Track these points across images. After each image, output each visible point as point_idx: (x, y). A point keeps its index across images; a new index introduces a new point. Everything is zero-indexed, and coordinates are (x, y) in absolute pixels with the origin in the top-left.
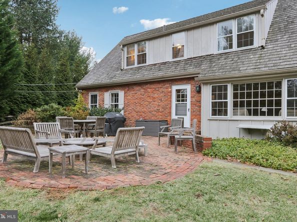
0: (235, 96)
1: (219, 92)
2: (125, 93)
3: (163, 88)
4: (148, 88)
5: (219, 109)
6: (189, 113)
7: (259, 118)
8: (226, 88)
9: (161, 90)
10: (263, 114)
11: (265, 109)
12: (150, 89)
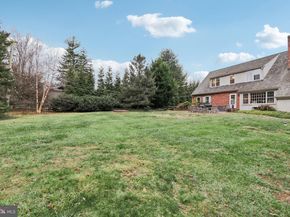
0: (251, 97)
2: (211, 97)
5: (246, 102)
8: (248, 94)
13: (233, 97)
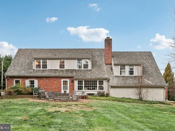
0: (85, 84)
1: (80, 82)
2: (38, 81)
3: (58, 80)
4: (51, 79)
5: (80, 88)
6: (68, 89)
7: (90, 90)
8: (82, 82)
9: (57, 81)
10: (91, 89)
11: (91, 88)
12: (52, 80)
13: (65, 83)
